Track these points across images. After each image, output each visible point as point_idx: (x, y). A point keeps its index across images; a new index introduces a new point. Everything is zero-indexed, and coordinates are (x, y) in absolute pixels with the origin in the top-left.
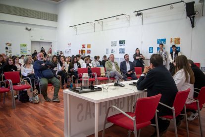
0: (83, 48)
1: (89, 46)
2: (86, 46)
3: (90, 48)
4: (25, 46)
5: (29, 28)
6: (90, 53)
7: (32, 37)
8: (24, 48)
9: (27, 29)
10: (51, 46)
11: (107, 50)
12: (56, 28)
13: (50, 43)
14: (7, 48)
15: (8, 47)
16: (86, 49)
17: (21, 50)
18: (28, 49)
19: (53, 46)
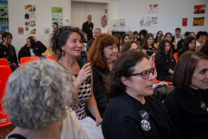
4: (60, 11)
8: (57, 16)
10: (106, 11)
14: (27, 16)
15: (29, 13)
17: (53, 19)
18: (65, 18)
19: (109, 11)
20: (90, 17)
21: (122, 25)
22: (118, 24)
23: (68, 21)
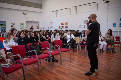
0: (62, 25)
1: (66, 24)
2: (64, 24)
3: (67, 24)
4: (23, 24)
5: (25, 13)
6: (67, 28)
7: (27, 18)
8: (22, 26)
9: (23, 14)
10: (38, 24)
11: (81, 26)
12: (41, 12)
13: (38, 22)
14: (12, 26)
16: (64, 26)
17: (21, 27)
18: (24, 26)
19: (39, 24)
20: (32, 26)
21: (43, 28)
22: (42, 28)
23: (25, 27)
